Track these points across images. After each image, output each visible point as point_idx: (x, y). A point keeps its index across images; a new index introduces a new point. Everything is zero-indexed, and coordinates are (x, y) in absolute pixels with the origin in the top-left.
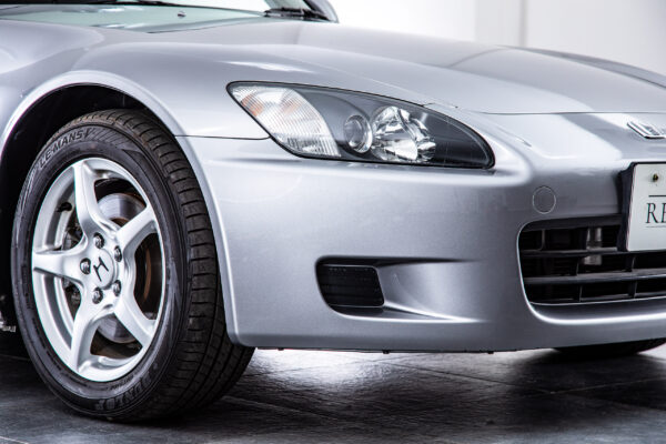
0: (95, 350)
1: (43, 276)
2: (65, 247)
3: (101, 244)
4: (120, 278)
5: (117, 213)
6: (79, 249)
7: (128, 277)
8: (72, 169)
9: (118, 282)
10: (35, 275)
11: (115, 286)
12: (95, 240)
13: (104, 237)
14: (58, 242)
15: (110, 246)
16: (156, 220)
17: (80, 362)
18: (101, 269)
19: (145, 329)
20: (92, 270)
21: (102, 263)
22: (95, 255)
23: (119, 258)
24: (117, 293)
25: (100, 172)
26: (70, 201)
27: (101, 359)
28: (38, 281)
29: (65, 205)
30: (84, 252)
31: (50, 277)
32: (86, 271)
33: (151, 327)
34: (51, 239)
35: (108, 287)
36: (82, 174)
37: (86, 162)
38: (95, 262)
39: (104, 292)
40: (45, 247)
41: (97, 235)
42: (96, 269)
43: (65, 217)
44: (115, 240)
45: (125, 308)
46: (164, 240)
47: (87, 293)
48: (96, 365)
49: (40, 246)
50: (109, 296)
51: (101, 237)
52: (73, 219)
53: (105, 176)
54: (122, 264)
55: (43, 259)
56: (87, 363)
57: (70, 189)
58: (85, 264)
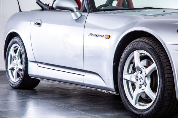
0: (140, 101)
1: (126, 81)
2: (131, 73)
3: (141, 73)
4: (146, 82)
5: (145, 64)
6: (135, 74)
7: (148, 82)
8: (134, 53)
9: (146, 83)
10: (124, 80)
11: (145, 84)
12: (140, 71)
13: (142, 71)
14: (130, 72)
15: (144, 73)
16: (156, 66)
17: (135, 104)
18: (141, 79)
19: (153, 96)
20: (139, 80)
21: (141, 78)
22: (139, 75)
23: (146, 77)
24: (145, 86)
25: (141, 54)
26: (133, 61)
27: (141, 103)
28: (125, 82)
29: (132, 62)
30: (137, 75)
31: (128, 81)
32: (137, 80)
33: (155, 96)
34: (128, 71)
35: (143, 84)
36: (136, 54)
37: (137, 51)
38: (139, 77)
39: (142, 85)
40: (126, 73)
41: (140, 70)
42: (140, 79)
43: (132, 65)
44: (145, 72)
45: (148, 90)
46: (159, 72)
47: (137, 86)
48: (140, 105)
49: (125, 73)
50: (143, 87)
51: (141, 71)
52: (134, 66)
53: (142, 55)
54: (147, 78)
55: (126, 76)
56: (138, 104)
57: (133, 58)
58: (137, 78)
